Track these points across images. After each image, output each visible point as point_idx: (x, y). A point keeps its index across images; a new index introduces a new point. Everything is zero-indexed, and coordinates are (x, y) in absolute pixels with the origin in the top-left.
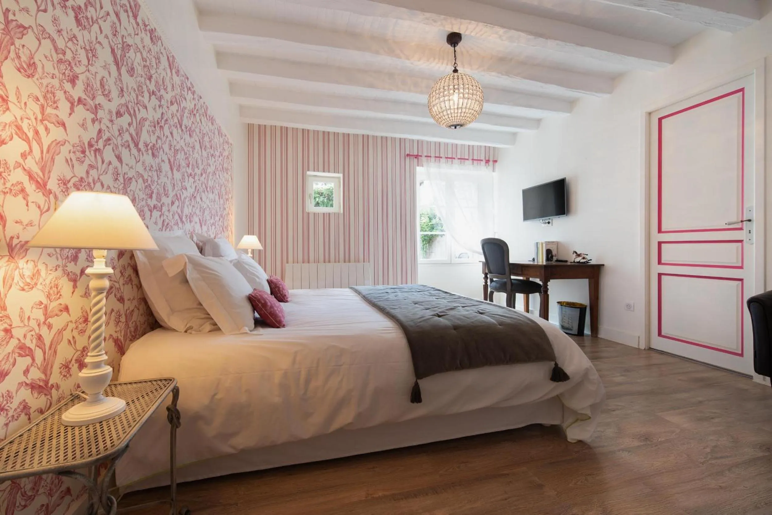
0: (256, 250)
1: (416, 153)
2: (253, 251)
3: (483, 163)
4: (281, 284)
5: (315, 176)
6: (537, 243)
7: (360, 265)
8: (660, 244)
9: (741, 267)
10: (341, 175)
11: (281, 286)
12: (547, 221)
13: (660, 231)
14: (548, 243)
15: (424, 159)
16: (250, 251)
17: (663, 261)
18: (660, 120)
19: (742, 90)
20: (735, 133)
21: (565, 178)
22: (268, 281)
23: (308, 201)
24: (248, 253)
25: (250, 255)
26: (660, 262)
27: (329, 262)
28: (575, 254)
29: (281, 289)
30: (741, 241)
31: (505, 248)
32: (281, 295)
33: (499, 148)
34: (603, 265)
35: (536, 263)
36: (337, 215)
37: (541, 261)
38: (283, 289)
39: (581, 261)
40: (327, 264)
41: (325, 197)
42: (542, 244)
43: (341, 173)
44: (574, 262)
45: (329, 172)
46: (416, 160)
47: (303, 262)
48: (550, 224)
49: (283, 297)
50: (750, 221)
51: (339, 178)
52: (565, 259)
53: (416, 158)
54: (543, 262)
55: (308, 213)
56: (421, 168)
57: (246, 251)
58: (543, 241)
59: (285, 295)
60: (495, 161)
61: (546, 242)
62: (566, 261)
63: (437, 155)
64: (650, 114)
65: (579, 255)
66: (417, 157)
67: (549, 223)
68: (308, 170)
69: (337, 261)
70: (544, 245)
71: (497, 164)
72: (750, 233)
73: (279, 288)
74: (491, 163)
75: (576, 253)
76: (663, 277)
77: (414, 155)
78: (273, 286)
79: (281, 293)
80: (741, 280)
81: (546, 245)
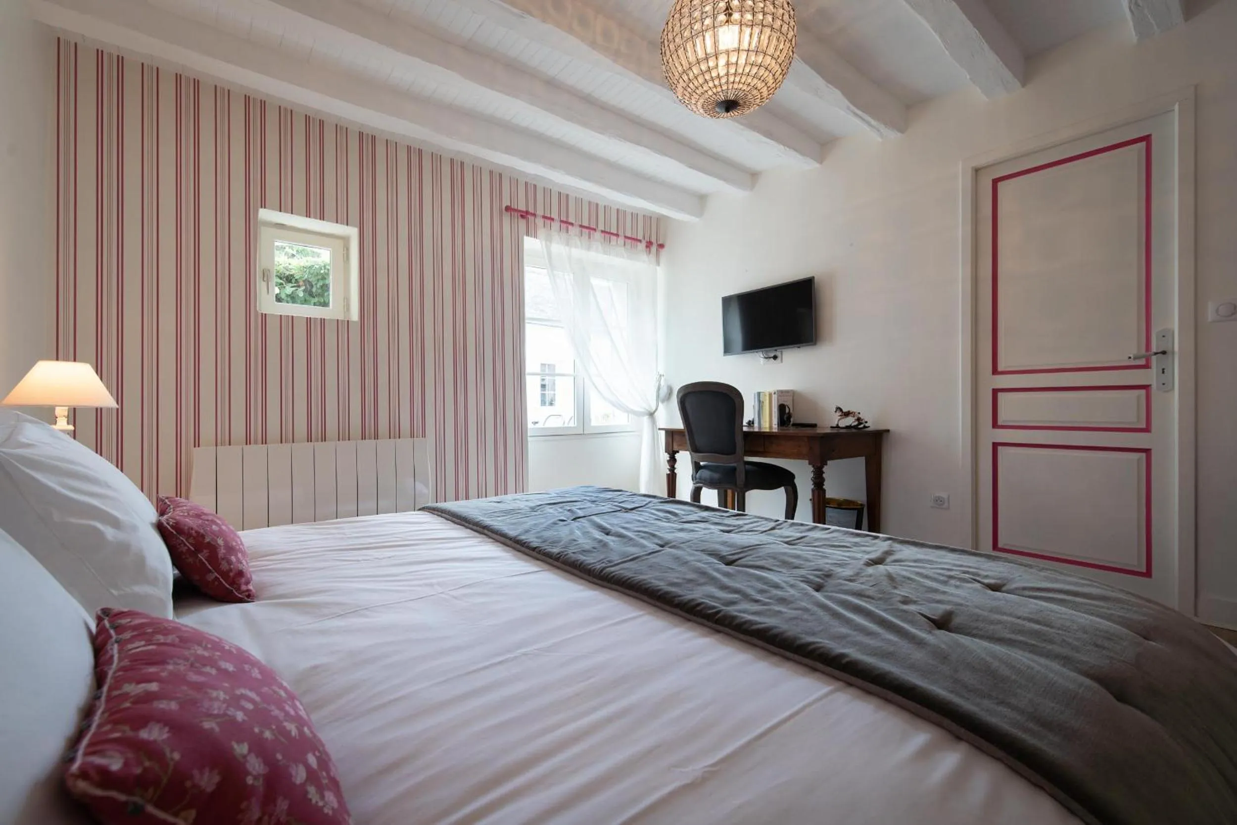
0: (86, 409)
1: (522, 207)
2: (74, 414)
3: (642, 246)
4: (221, 533)
5: (281, 226)
6: (759, 394)
7: (405, 443)
8: (995, 392)
9: (1147, 430)
10: (352, 232)
11: (220, 542)
12: (772, 355)
13: (995, 371)
14: (781, 393)
15: (540, 221)
16: (61, 412)
17: (1000, 423)
18: (995, 182)
19: (1147, 139)
20: (1133, 209)
21: (813, 277)
22: (160, 528)
23: (261, 286)
24: (53, 420)
25: (62, 424)
26: (995, 425)
27: (324, 439)
28: (839, 413)
29: (222, 552)
30: (1146, 387)
31: (737, 401)
32: (225, 574)
33: (674, 220)
34: (888, 431)
35: (756, 430)
36: (343, 325)
37: (767, 425)
38: (231, 549)
39: (853, 425)
40: (319, 445)
41: (299, 286)
42: (770, 395)
43: (355, 226)
44: (837, 427)
45: (322, 218)
46: (522, 223)
47: (248, 441)
48: (779, 360)
49: (233, 583)
50: (1164, 353)
51: (345, 240)
52: (814, 422)
53: (522, 216)
54: (771, 427)
55: (264, 317)
56: (532, 239)
57: (46, 414)
58: (772, 389)
59: (241, 574)
60: (661, 246)
61: (778, 391)
62: (814, 426)
63: (564, 218)
64: (977, 171)
65: (847, 414)
66: (525, 215)
67: (775, 358)
68: (263, 205)
69: (344, 435)
70: (775, 397)
71: (663, 252)
72: (1163, 372)
73: (212, 549)
74: (654, 248)
75: (841, 410)
76: (1000, 448)
77: (520, 211)
78: (187, 545)
79: (224, 566)
80: (1147, 451)
81: (779, 396)
